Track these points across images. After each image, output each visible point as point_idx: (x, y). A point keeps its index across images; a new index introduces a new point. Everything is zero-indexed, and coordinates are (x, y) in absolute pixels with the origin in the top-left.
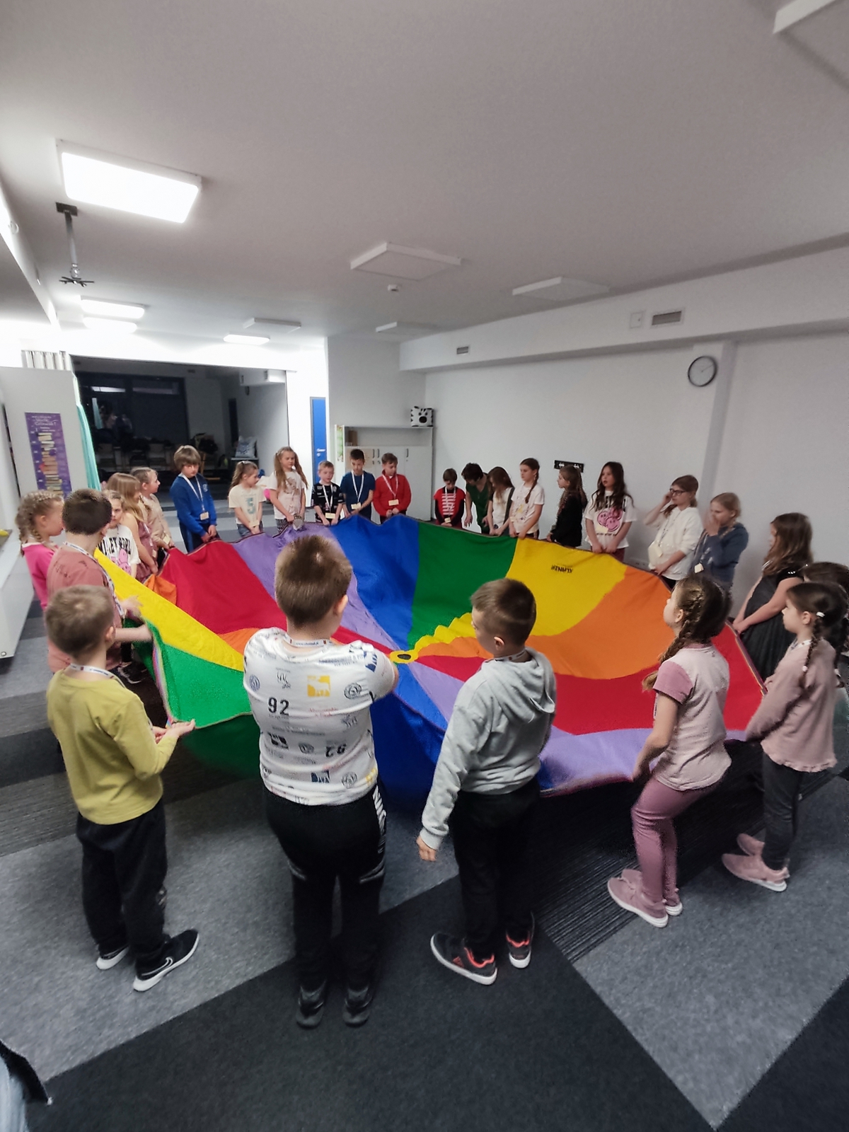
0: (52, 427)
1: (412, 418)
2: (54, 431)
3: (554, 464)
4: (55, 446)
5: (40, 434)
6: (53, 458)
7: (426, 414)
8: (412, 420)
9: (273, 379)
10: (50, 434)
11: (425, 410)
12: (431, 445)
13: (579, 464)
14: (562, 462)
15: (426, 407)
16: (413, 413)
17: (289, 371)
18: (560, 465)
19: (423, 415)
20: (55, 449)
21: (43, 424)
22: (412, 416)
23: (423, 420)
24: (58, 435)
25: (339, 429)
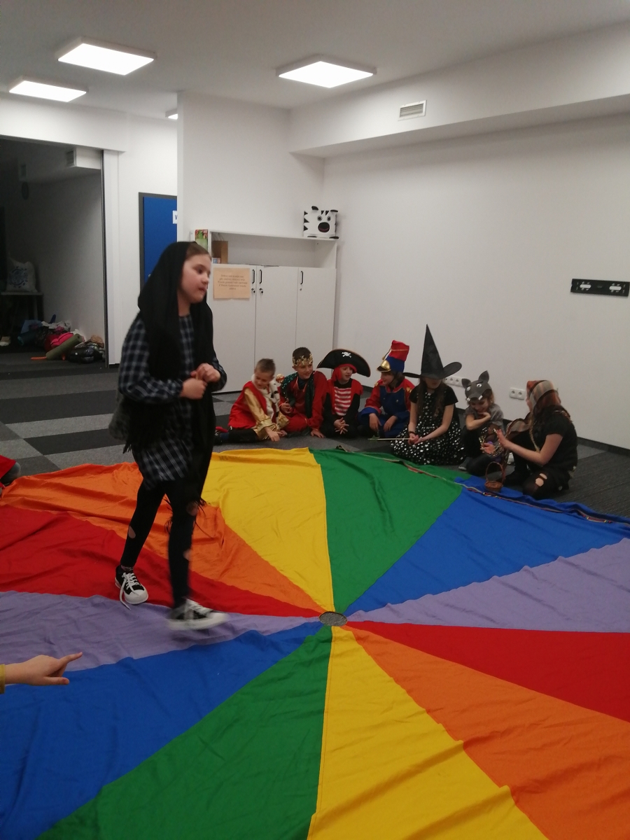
1: (306, 224)
3: (570, 286)
7: (329, 219)
8: (305, 229)
9: (82, 162)
11: (327, 212)
12: (333, 267)
13: (621, 284)
14: (586, 282)
15: (330, 210)
16: (307, 217)
17: (109, 151)
18: (583, 286)
19: (324, 220)
22: (306, 221)
23: (324, 227)
25: (200, 235)
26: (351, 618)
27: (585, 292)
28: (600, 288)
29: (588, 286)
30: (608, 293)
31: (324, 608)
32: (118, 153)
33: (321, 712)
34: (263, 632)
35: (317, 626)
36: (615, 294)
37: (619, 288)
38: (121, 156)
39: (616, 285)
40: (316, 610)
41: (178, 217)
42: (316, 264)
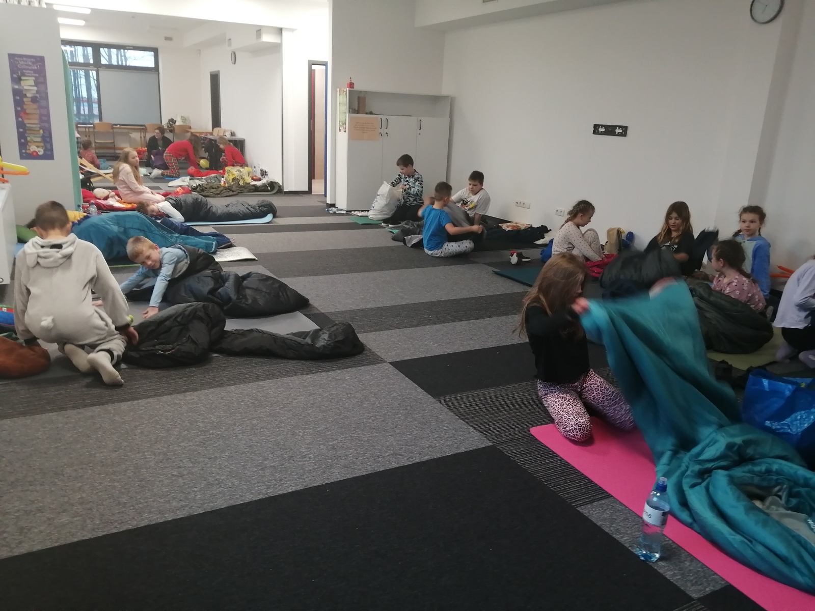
0: (35, 72)
2: (37, 75)
4: (37, 92)
5: (23, 78)
6: (35, 106)
9: (266, 38)
10: (34, 78)
12: (448, 116)
13: (622, 127)
14: (602, 126)
17: (287, 29)
18: (600, 130)
20: (38, 95)
21: (27, 67)
24: (41, 80)
27: (602, 133)
28: (610, 130)
29: (603, 130)
30: (615, 134)
32: (293, 30)
36: (620, 135)
37: (621, 131)
38: (295, 33)
39: (619, 129)
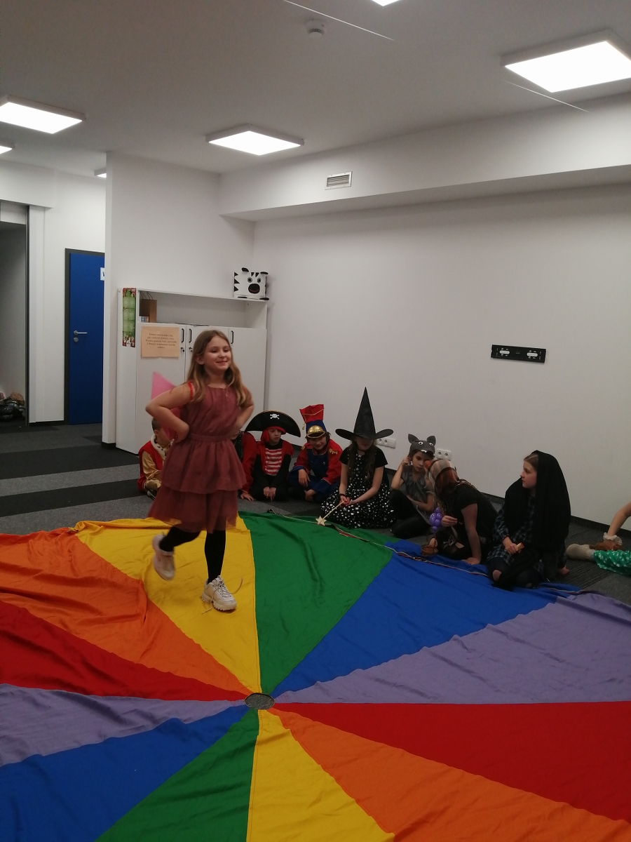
1: (236, 285)
3: (490, 351)
7: (259, 281)
8: (236, 289)
11: (257, 274)
12: (264, 327)
13: (537, 350)
14: (505, 348)
16: (237, 278)
17: (35, 206)
18: (502, 352)
19: (255, 281)
22: (236, 282)
23: (254, 289)
25: (128, 294)
26: (279, 700)
27: (504, 357)
28: (518, 354)
29: (508, 352)
30: (526, 359)
31: (250, 689)
32: (44, 209)
33: (245, 808)
34: (185, 721)
35: (242, 711)
36: (532, 360)
37: (536, 355)
38: (47, 213)
39: (532, 352)
40: (242, 692)
41: (106, 274)
42: (247, 324)
